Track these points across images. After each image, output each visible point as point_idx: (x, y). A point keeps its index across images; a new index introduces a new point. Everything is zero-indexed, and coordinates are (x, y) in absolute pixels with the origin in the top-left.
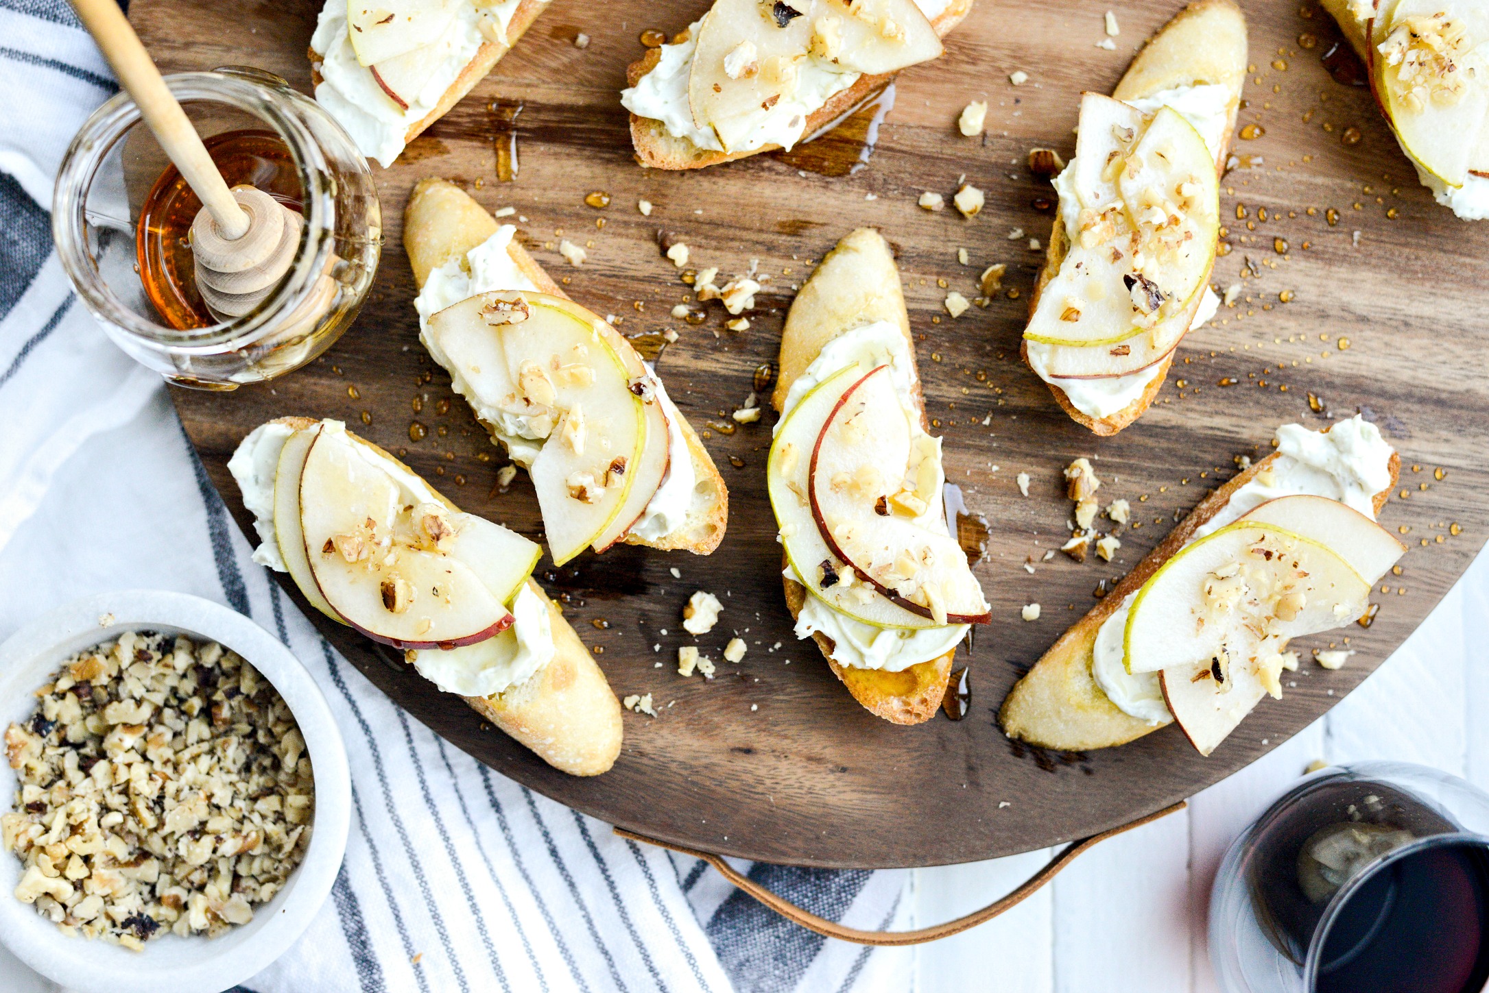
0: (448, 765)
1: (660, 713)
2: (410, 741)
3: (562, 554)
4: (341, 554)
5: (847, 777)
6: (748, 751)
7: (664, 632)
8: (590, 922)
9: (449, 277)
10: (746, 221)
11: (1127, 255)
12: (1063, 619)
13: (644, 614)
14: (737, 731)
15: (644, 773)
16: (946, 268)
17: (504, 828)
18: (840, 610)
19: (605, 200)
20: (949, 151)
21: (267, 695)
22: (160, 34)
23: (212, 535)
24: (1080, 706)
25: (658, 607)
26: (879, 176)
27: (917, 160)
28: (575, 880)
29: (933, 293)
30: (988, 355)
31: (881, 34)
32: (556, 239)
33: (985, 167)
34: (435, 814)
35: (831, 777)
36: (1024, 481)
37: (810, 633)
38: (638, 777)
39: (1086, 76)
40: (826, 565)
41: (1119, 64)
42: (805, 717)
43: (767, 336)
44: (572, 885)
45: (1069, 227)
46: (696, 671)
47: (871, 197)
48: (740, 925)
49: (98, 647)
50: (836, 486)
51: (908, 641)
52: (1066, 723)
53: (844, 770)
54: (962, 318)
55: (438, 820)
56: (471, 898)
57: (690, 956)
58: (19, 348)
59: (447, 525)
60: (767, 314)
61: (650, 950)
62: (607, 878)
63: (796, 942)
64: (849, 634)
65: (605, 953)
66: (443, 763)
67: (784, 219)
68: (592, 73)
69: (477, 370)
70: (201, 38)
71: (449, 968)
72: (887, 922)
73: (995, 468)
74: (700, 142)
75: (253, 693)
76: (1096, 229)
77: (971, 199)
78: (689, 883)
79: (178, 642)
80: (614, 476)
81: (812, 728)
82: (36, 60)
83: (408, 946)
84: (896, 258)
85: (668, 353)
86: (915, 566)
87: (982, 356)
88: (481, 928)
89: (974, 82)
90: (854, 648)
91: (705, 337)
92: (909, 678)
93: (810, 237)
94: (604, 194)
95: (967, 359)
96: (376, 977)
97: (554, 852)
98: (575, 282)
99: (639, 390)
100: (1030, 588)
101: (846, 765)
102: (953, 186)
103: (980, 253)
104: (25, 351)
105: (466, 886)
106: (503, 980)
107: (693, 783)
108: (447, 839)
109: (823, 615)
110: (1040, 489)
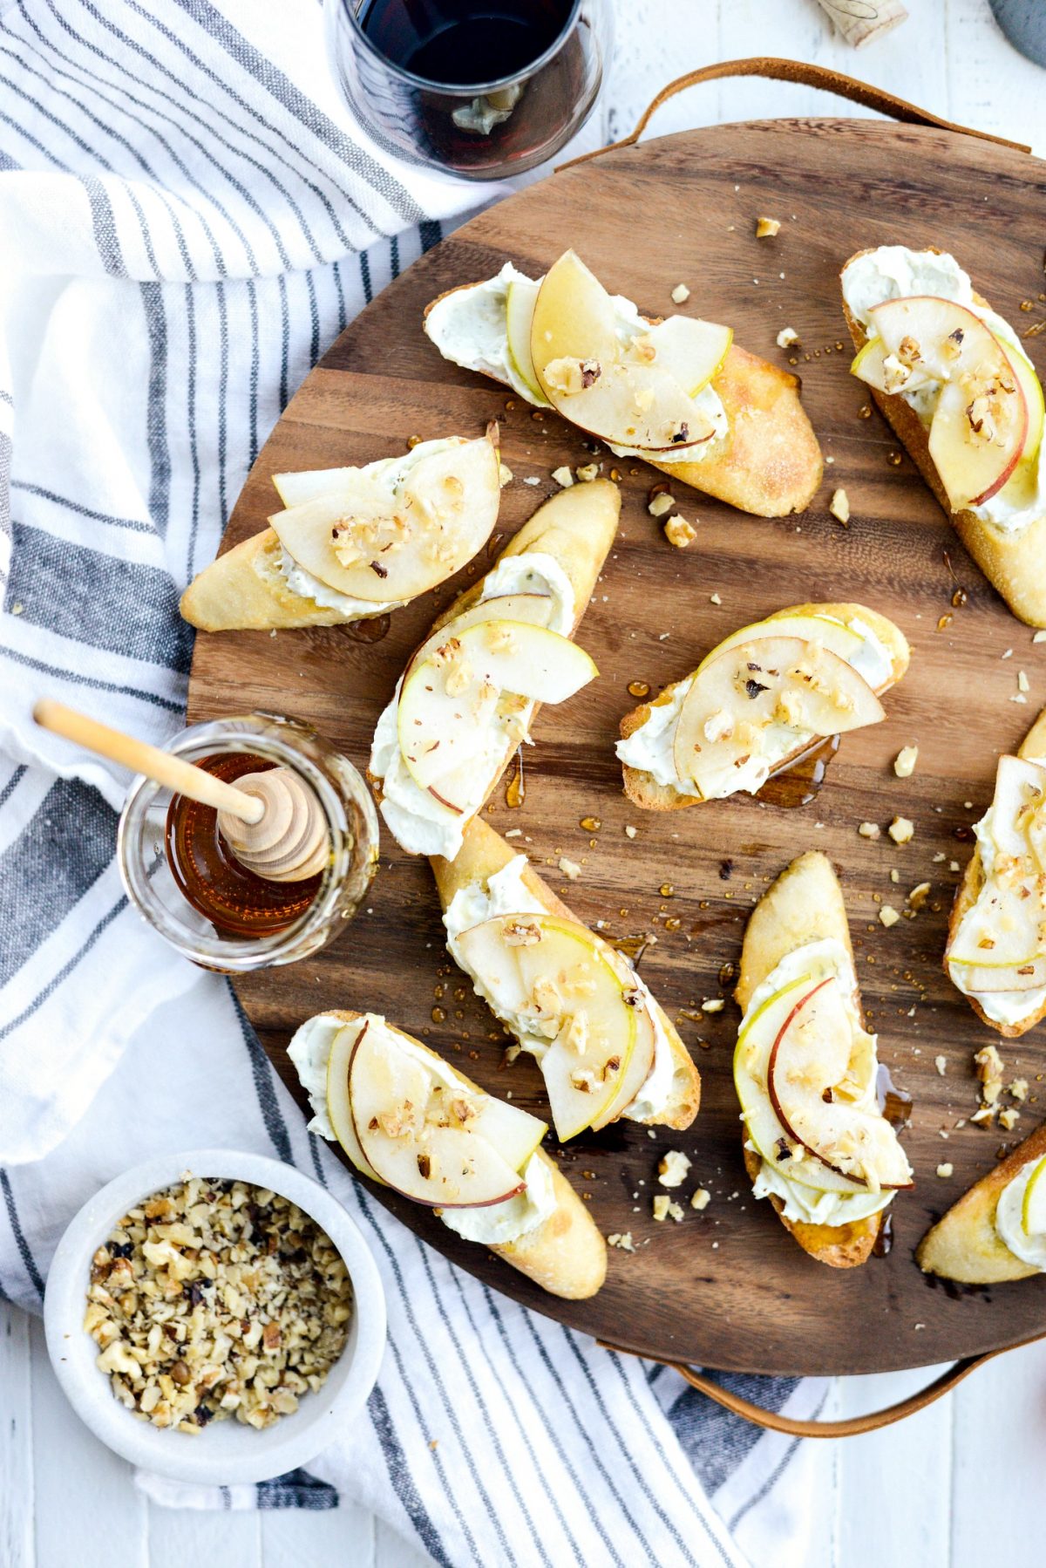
0: (456, 1280)
1: (637, 1249)
2: (426, 1262)
3: (565, 1133)
4: (384, 1130)
5: (791, 1303)
6: (709, 1280)
7: (642, 1183)
8: (573, 1412)
9: (472, 897)
10: (716, 846)
11: (1034, 893)
12: (969, 1176)
13: (625, 1168)
14: (701, 1264)
15: (625, 1298)
16: (881, 884)
17: (502, 1331)
18: (792, 1179)
19: (597, 825)
20: (885, 787)
21: (312, 1230)
22: (221, 675)
23: (257, 1084)
24: (984, 1254)
25: (635, 1162)
26: (827, 807)
27: (858, 794)
28: (560, 1376)
29: (869, 906)
30: (913, 958)
31: (834, 703)
32: (556, 857)
33: (914, 802)
34: (448, 1324)
35: (778, 1302)
36: (941, 1062)
37: (766, 1194)
38: (619, 1300)
39: (1001, 726)
40: (781, 1142)
41: (1029, 716)
42: (755, 1253)
43: (731, 940)
44: (558, 1380)
45: (987, 866)
46: (669, 1216)
47: (819, 826)
48: (696, 1413)
49: (169, 1190)
50: (791, 1080)
51: (846, 1202)
52: (972, 1265)
53: (787, 1296)
54: (894, 927)
55: (450, 1329)
56: (478, 1395)
57: (658, 1444)
58: (94, 927)
59: (472, 1108)
60: (731, 922)
61: (625, 1438)
62: (589, 1376)
63: (743, 1428)
64: (799, 1197)
65: (587, 1438)
66: (452, 1278)
67: (746, 843)
68: (586, 716)
69: (497, 981)
70: (256, 680)
71: (460, 1452)
72: (817, 1412)
73: (918, 1052)
74: (681, 790)
75: (301, 1228)
76: (1010, 874)
77: (903, 830)
78: (653, 1376)
79: (236, 1186)
80: (611, 1072)
81: (761, 1263)
82: (112, 687)
83: (426, 1435)
84: (839, 876)
85: (649, 953)
86: (854, 1145)
87: (909, 959)
88: (486, 1419)
89: (908, 729)
90: (802, 1207)
91: (680, 940)
92: (846, 1232)
93: (768, 858)
94: (596, 819)
95: (897, 961)
96: (400, 1459)
97: (543, 1353)
98: (571, 892)
99: (632, 1002)
100: (944, 1151)
101: (790, 1292)
102: (888, 816)
103: (909, 873)
104: (99, 929)
105: (474, 1384)
106: (504, 1462)
107: (663, 1306)
108: (458, 1345)
109: (776, 1180)
110: (954, 1069)
